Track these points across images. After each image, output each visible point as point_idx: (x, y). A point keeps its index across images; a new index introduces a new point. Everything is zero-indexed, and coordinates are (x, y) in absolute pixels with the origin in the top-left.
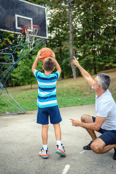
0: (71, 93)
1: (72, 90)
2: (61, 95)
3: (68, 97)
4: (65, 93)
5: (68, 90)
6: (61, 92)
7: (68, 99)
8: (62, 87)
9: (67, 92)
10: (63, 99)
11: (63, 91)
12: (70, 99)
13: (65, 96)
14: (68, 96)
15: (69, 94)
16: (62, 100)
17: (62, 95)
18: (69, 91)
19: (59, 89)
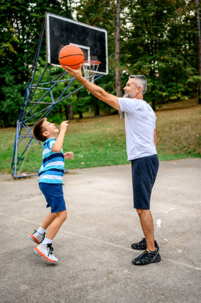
0: (118, 142)
1: (119, 138)
2: (104, 146)
3: (115, 149)
4: (109, 142)
5: (114, 137)
6: (104, 141)
7: (115, 152)
8: (104, 133)
9: (112, 141)
10: (108, 152)
11: (107, 139)
12: (118, 153)
13: (109, 147)
14: (114, 147)
15: (116, 144)
16: (106, 154)
17: (106, 145)
18: (115, 139)
19: (99, 135)
